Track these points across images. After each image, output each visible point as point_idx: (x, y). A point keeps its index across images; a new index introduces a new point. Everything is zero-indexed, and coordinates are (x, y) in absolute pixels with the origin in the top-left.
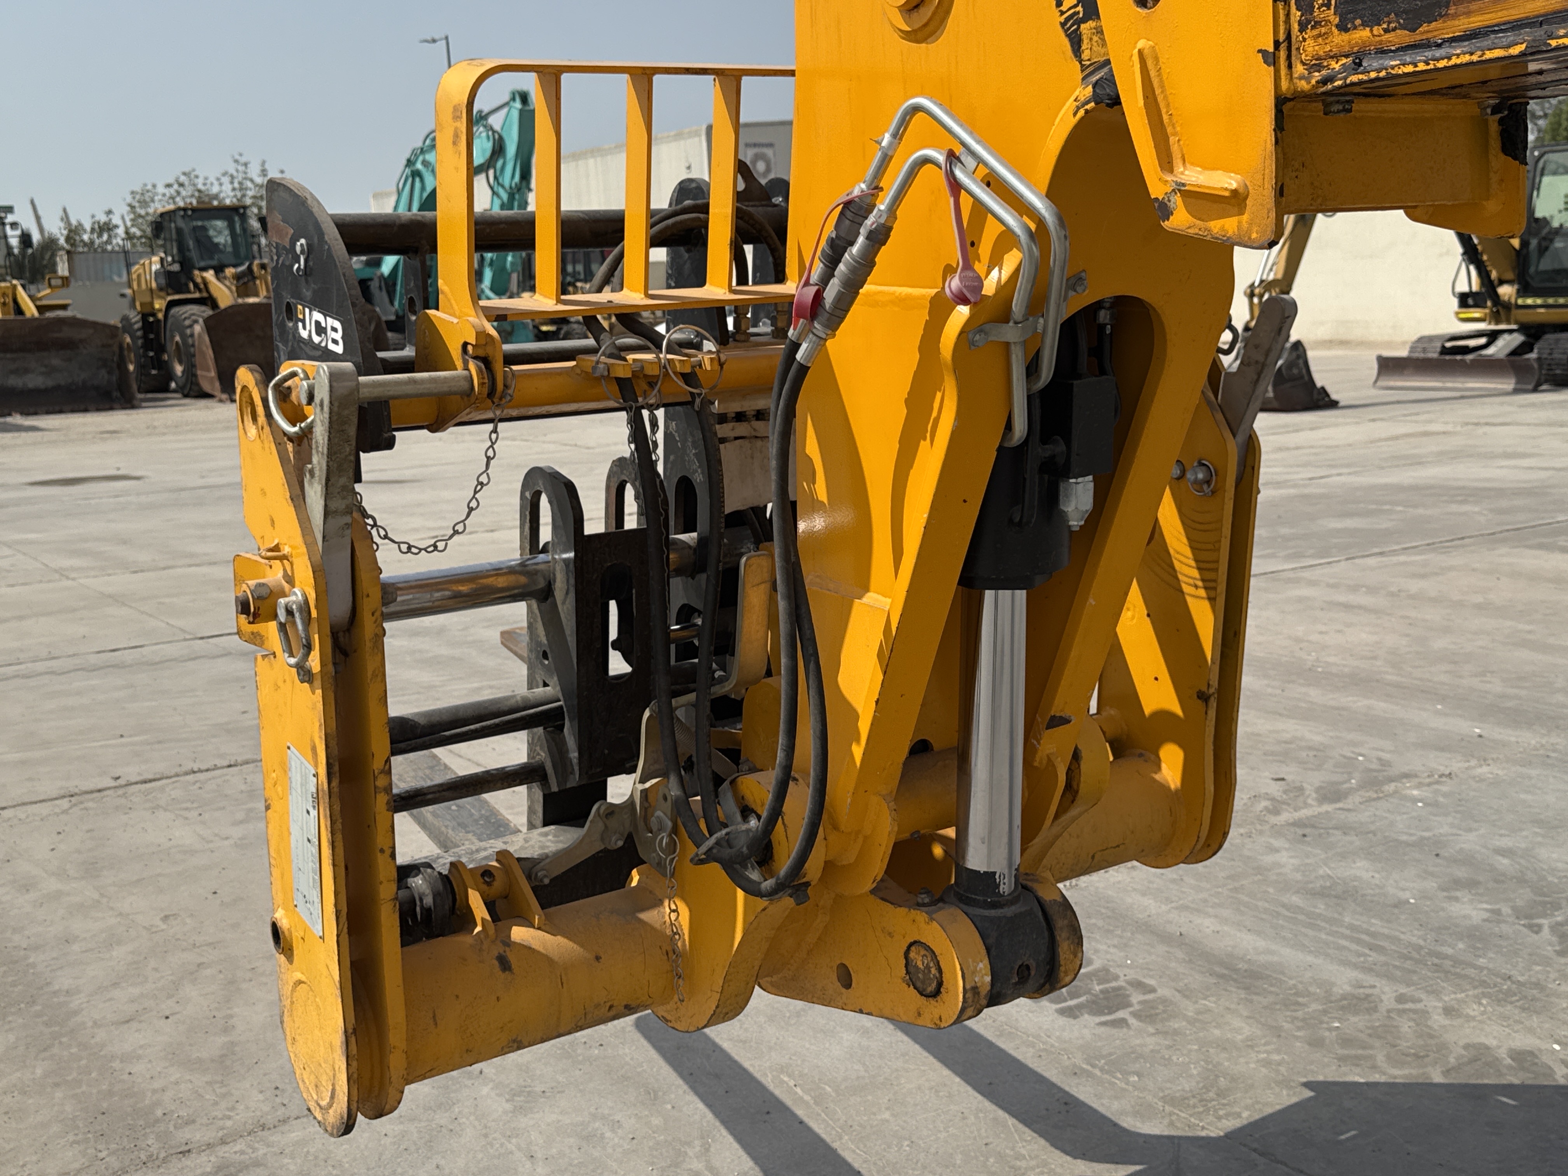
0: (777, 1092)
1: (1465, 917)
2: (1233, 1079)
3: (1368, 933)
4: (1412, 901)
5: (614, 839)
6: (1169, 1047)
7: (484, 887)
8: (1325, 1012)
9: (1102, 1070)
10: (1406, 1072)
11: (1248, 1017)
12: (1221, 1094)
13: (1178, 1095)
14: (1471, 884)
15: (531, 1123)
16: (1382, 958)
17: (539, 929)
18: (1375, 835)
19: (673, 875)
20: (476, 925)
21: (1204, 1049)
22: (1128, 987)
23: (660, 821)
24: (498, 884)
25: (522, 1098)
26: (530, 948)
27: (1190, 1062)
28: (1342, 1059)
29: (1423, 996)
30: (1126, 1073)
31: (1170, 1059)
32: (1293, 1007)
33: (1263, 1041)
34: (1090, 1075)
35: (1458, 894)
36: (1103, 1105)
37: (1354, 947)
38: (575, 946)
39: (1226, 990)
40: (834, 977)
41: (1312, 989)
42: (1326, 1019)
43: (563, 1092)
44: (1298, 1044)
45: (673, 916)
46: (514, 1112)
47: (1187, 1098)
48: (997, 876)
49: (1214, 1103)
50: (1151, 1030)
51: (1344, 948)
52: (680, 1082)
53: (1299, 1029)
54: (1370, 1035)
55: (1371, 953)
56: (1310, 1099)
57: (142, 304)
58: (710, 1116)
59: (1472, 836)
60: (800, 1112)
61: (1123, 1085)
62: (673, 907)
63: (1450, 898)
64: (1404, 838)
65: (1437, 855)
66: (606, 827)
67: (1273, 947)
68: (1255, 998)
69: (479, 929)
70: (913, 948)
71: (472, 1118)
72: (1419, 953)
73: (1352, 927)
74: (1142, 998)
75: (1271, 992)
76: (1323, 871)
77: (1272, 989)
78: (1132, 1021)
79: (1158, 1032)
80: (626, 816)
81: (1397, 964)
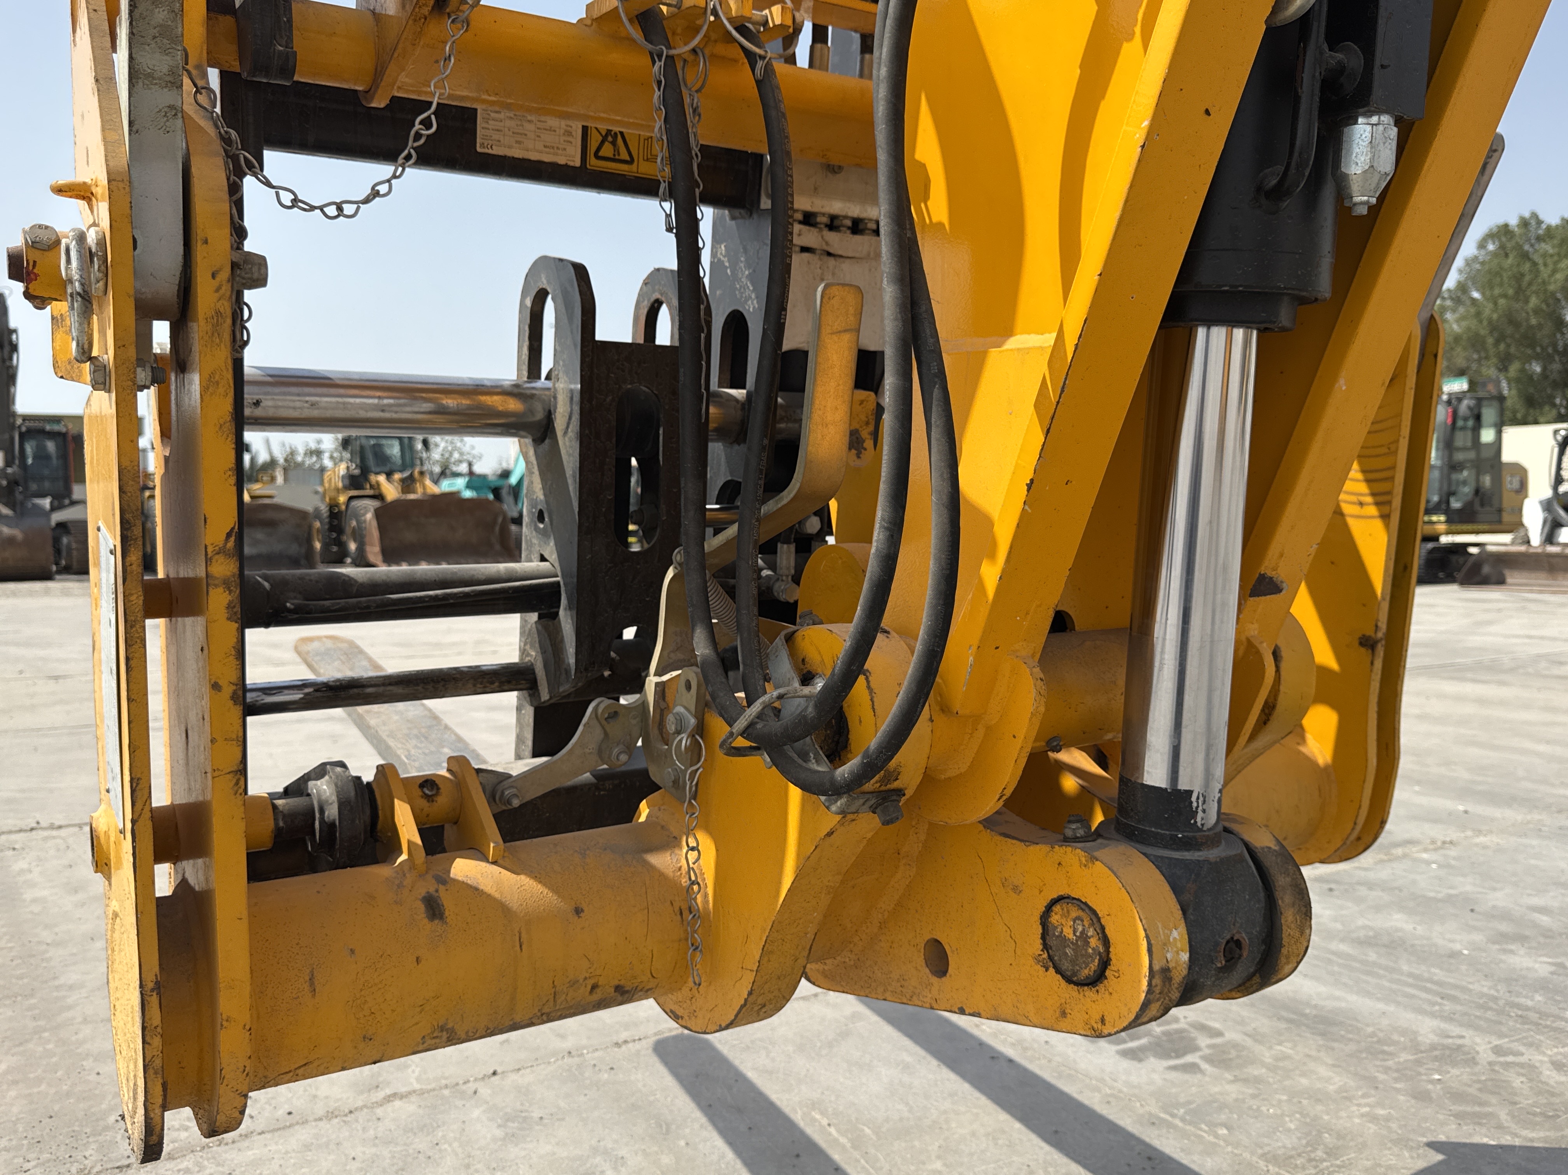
0: (809, 1131)
1: (1528, 969)
2: (1340, 1136)
3: (1431, 981)
4: (1466, 952)
5: (616, 751)
6: (1254, 1096)
7: (423, 803)
8: (1418, 1062)
9: (1183, 1120)
10: (1542, 1134)
11: (1334, 1066)
12: (1331, 1153)
13: (1280, 1152)
14: (1521, 939)
15: (523, 1153)
16: (1459, 1008)
17: (494, 863)
18: (1401, 891)
19: (695, 796)
20: (401, 853)
21: (1295, 1100)
22: (1192, 1030)
23: (680, 720)
24: (443, 800)
25: (516, 1125)
26: (477, 889)
27: (1283, 1115)
28: (1458, 1116)
29: (1522, 1049)
30: (1212, 1125)
31: (1258, 1109)
32: (1381, 1056)
33: (1360, 1093)
34: (1170, 1125)
35: (1513, 947)
36: (1194, 1162)
37: (1424, 995)
38: (546, 891)
39: (1299, 1035)
40: (920, 960)
41: (1395, 1037)
42: (1422, 1070)
43: (563, 1119)
44: (1402, 1098)
45: (692, 856)
46: (504, 1139)
47: (1291, 1157)
48: (1194, 799)
49: (1325, 1164)
50: (1228, 1076)
51: (1413, 996)
52: (698, 1114)
53: (1396, 1080)
54: (1480, 1090)
55: (1445, 1002)
56: (1440, 1163)
57: (330, 499)
58: (730, 1155)
59: (1499, 894)
60: (836, 1157)
61: (1211, 1139)
62: (692, 843)
63: (1505, 951)
64: (1432, 894)
65: (1472, 910)
66: (606, 734)
67: (1337, 993)
68: (1336, 1045)
69: (404, 857)
70: (1057, 908)
71: (456, 1144)
72: (1496, 1004)
73: (1410, 975)
74: (1209, 1041)
75: (1351, 1040)
76: (1361, 922)
77: (1350, 1036)
78: (1204, 1066)
79: (1236, 1080)
80: (634, 722)
81: (1478, 1014)
